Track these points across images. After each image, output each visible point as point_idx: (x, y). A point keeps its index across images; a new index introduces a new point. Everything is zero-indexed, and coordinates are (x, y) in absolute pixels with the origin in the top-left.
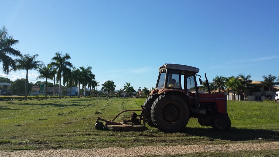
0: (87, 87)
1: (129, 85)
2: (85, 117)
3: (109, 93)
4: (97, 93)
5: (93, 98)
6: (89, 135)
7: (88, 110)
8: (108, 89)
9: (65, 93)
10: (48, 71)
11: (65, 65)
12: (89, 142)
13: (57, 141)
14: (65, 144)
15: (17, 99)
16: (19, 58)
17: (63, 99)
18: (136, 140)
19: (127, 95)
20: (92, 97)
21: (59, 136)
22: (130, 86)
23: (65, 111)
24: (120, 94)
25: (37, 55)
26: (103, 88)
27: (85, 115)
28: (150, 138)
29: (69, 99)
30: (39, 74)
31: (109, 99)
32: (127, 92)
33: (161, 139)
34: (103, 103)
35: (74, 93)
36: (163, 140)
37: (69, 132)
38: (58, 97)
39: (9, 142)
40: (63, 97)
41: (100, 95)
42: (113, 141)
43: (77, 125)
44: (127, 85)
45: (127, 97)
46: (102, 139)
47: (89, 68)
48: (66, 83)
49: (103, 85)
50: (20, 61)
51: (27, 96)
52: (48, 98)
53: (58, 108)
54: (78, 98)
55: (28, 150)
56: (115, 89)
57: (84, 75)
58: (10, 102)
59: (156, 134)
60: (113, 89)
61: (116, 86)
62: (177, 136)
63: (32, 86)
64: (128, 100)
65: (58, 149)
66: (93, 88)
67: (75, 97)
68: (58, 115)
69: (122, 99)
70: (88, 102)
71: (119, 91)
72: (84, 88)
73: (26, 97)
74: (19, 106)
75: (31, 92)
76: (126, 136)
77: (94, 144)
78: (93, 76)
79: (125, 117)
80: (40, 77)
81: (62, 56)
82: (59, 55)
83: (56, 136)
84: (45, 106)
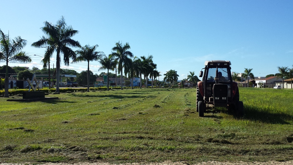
0: (149, 77)
1: (193, 74)
2: (141, 112)
3: (171, 83)
4: (160, 84)
5: (155, 89)
6: (141, 138)
7: (147, 102)
8: (170, 79)
9: (128, 84)
10: (109, 61)
11: (125, 55)
12: (138, 150)
13: (98, 148)
14: (108, 152)
15: (79, 90)
16: (80, 49)
17: (125, 90)
18: (204, 149)
19: (191, 85)
20: (154, 87)
21: (103, 139)
22: (194, 76)
23: (122, 103)
24: (184, 84)
25: (98, 45)
26: (165, 78)
27: (143, 109)
28: (224, 147)
29: (131, 90)
30: (101, 66)
31: (172, 90)
32: (191, 81)
33: (240, 148)
34: (165, 94)
35: (136, 84)
36: (243, 151)
37: (117, 134)
38: (120, 88)
39: (39, 148)
40: (125, 88)
41: (162, 85)
42: (172, 149)
43: (131, 122)
44: (191, 75)
45: (191, 87)
46: (156, 146)
47: (150, 58)
48: (128, 73)
49: (165, 75)
50: (81, 52)
51: (90, 88)
52: (110, 89)
53: (116, 100)
54: (140, 89)
55: (55, 162)
56: (178, 79)
57: (145, 64)
58: (72, 94)
59: (231, 139)
60: (176, 79)
61: (179, 76)
62: (264, 144)
63: (96, 78)
64: (192, 90)
65: (96, 162)
66: (155, 78)
67: (137, 88)
68: (114, 108)
69: (186, 90)
70: (150, 93)
71: (182, 80)
72: (146, 78)
73: (88, 88)
74: (79, 98)
75: (95, 83)
76: (189, 142)
77: (145, 153)
78: (155, 66)
79: (188, 112)
80: (101, 68)
81: (123, 46)
82: (120, 45)
83: (99, 139)
84: (103, 98)
